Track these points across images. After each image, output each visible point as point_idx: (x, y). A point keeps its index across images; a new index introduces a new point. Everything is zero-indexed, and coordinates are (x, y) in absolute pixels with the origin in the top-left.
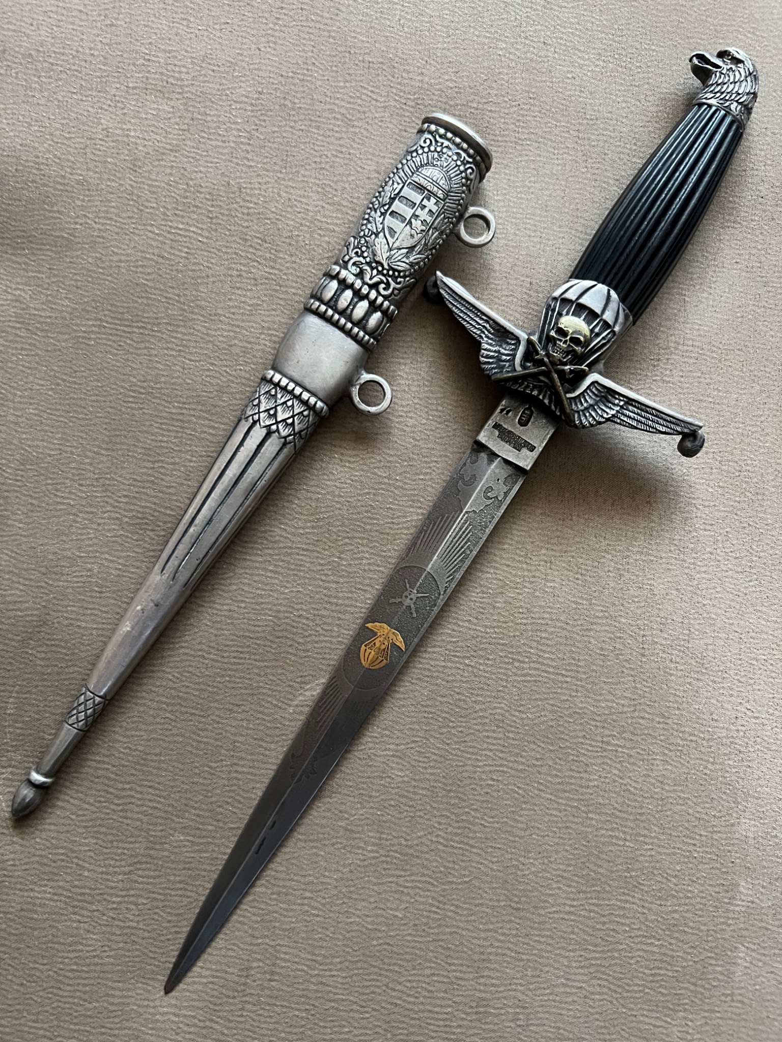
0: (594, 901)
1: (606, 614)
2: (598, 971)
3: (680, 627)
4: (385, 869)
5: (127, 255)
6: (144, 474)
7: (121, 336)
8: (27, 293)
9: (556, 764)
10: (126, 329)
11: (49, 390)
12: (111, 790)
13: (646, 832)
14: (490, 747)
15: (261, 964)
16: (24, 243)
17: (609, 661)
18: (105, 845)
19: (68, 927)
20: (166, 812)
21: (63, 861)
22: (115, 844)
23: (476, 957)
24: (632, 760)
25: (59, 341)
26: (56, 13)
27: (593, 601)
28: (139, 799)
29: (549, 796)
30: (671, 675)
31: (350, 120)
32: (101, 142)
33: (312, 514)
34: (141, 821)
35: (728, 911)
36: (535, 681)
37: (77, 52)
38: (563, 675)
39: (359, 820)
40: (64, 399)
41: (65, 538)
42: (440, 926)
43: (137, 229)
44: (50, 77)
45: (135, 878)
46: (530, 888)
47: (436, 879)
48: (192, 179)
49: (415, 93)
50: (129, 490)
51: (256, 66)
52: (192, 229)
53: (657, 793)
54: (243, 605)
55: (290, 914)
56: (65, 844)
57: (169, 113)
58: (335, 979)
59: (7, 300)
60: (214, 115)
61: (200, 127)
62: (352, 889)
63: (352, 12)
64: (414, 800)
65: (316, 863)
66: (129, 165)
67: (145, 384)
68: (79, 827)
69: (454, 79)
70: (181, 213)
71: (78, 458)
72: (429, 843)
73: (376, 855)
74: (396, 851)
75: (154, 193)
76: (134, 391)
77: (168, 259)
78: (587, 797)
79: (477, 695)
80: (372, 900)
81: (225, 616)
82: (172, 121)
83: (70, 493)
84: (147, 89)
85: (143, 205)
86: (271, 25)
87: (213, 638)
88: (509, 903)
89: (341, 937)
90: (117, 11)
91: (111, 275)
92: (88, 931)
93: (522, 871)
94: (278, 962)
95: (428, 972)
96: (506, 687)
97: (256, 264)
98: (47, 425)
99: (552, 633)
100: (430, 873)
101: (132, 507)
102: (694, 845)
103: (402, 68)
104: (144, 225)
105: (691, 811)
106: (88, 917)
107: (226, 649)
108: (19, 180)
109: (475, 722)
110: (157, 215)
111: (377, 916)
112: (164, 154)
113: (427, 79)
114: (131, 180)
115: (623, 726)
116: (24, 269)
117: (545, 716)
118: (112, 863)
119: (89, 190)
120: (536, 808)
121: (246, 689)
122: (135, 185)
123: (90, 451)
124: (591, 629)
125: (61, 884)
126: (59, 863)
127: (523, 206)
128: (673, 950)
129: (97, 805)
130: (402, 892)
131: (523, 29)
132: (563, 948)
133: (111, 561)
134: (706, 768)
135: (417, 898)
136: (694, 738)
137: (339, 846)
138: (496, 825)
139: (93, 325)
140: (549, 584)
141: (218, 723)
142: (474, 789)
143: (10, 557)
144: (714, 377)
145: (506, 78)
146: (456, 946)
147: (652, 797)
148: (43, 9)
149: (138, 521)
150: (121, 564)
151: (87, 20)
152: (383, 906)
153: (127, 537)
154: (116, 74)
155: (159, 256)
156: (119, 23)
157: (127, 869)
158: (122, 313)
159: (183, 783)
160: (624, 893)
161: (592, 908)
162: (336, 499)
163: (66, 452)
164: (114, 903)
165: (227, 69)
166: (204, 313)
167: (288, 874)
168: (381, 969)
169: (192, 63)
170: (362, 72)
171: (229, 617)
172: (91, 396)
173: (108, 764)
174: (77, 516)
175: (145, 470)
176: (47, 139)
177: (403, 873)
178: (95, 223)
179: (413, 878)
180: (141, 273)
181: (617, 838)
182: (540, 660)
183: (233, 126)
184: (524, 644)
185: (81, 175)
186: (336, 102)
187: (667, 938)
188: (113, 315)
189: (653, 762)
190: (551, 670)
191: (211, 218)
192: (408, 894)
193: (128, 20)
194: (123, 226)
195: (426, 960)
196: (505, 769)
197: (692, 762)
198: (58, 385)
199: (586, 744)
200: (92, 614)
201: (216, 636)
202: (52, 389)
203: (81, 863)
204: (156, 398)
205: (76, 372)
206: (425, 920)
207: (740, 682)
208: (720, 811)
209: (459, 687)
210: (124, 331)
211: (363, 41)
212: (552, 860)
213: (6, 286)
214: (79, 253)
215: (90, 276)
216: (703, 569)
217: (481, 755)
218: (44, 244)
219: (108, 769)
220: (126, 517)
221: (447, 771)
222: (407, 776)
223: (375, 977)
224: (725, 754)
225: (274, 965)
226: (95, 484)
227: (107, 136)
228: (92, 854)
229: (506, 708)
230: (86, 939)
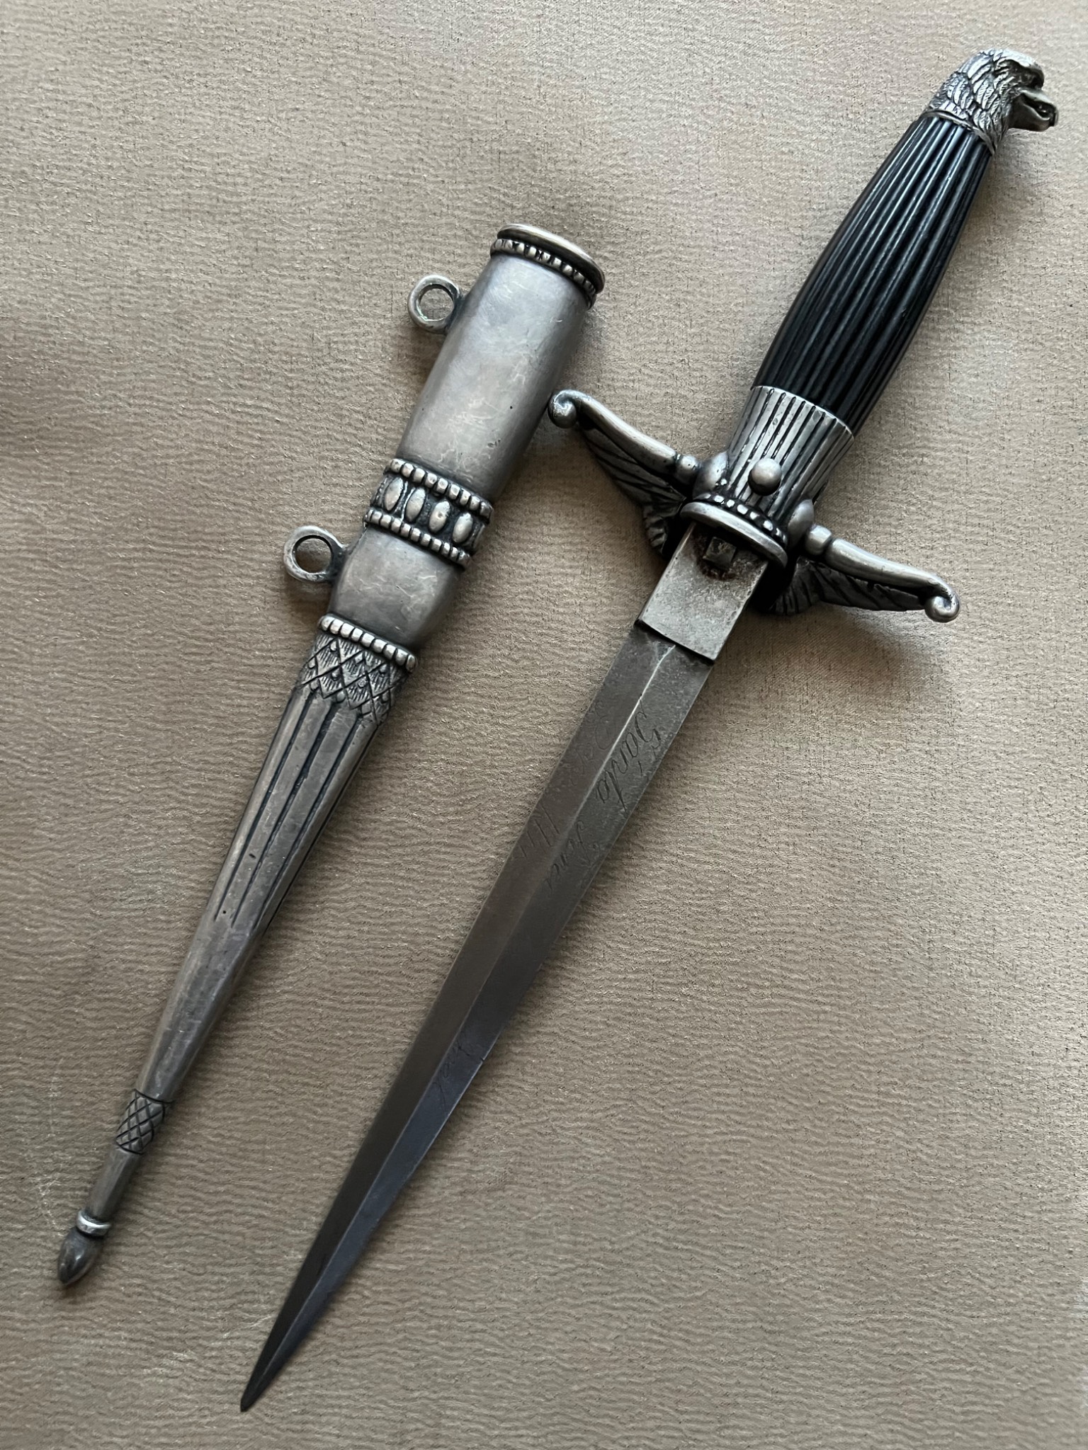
0: (879, 1316)
1: (876, 914)
2: (887, 1412)
3: (980, 927)
4: (584, 1285)
5: (177, 447)
6: (217, 753)
7: (175, 562)
8: (40, 510)
9: (815, 1126)
10: (181, 552)
11: (78, 644)
12: (199, 1194)
13: (947, 1216)
14: (722, 1107)
15: (420, 1426)
16: (32, 440)
17: (883, 979)
18: (195, 1271)
19: (151, 1384)
20: (276, 1221)
21: (140, 1294)
22: (210, 1268)
23: (716, 1401)
24: (921, 1117)
25: (88, 574)
26: (55, 109)
27: (857, 897)
28: (240, 1205)
29: (809, 1173)
30: (970, 994)
32: (130, 291)
33: (455, 795)
34: (243, 1235)
35: (1066, 1319)
36: (781, 1013)
37: (89, 164)
38: (819, 1003)
39: (545, 1218)
40: (101, 655)
41: (113, 850)
42: (664, 1360)
43: (188, 410)
44: (53, 203)
45: (240, 1313)
46: (788, 1302)
47: (656, 1295)
48: (260, 335)
49: (566, 190)
50: (199, 777)
51: (341, 169)
52: (265, 405)
53: (959, 1161)
54: (366, 928)
55: (456, 1354)
56: (142, 1272)
57: (223, 243)
58: (524, 1440)
59: (14, 521)
60: (285, 243)
61: (268, 261)
62: (540, 1315)
63: (471, 82)
64: (620, 1187)
65: (488, 1281)
66: (172, 320)
67: (212, 628)
68: (158, 1247)
69: (621, 163)
70: (249, 383)
71: (126, 737)
72: (644, 1245)
73: (572, 1266)
74: (598, 1260)
75: (209, 357)
76: (198, 638)
77: (233, 449)
78: (861, 1170)
79: (701, 1036)
80: (568, 1328)
81: (341, 945)
82: (228, 253)
83: (117, 786)
84: (189, 212)
85: (194, 376)
86: (359, 109)
87: (328, 977)
88: (759, 1324)
89: (527, 1382)
90: (140, 101)
91: (155, 477)
92: (181, 1390)
93: (775, 1278)
94: (443, 1421)
95: (651, 1424)
96: (741, 1023)
97: (357, 449)
98: (80, 694)
99: (801, 944)
100: (647, 1286)
101: (204, 801)
102: (1016, 1231)
103: (545, 156)
104: (198, 403)
105: (1008, 1184)
106: (179, 1369)
107: (346, 991)
108: (20, 351)
109: (699, 1074)
110: (214, 388)
111: (578, 1350)
112: (219, 301)
113: (582, 168)
114: (176, 341)
115: (906, 1070)
116: (34, 477)
117: (797, 1061)
118: (206, 1294)
119: (118, 360)
120: (790, 1189)
121: (378, 1045)
122: (181, 347)
123: (141, 726)
124: (855, 937)
125: (139, 1326)
126: (135, 1297)
127: (728, 342)
128: (991, 1378)
129: (182, 1216)
130: (611, 1315)
131: (715, 87)
132: (839, 1383)
133: (180, 877)
134: (1027, 1122)
135: (631, 1323)
136: (1008, 1082)
137: (519, 1256)
138: (735, 1216)
139: (135, 550)
140: (793, 876)
141: (341, 1094)
142: (702, 1168)
143: (41, 880)
144: (1011, 568)
145: (695, 157)
146: (690, 1386)
147: (953, 1167)
148: (37, 105)
149: (214, 819)
150: (194, 881)
151: (100, 118)
152: (584, 1337)
153: (201, 842)
154: (145, 193)
155: (221, 446)
156: (144, 118)
157: (228, 1302)
158: (175, 530)
159: (298, 1180)
160: (919, 1303)
161: (876, 1325)
162: (488, 771)
163: (108, 730)
164: (212, 1349)
165: (301, 176)
166: (288, 522)
167: (450, 1300)
168: (586, 1423)
169: (251, 169)
170: (489, 167)
171: (347, 947)
172: (137, 648)
173: (194, 1158)
174: (130, 817)
175: (218, 748)
176: (56, 292)
177: (609, 1289)
178: (130, 405)
179: (623, 1295)
180: (198, 471)
181: (907, 1227)
182: (786, 983)
183: (313, 256)
184: (762, 962)
185: (105, 339)
186: (457, 212)
187: (984, 1362)
188: (161, 533)
189: (950, 1117)
190: (802, 996)
191: (291, 388)
192: (618, 1318)
193: (156, 114)
194: (169, 407)
195: (648, 1408)
196: (744, 1138)
197: (1008, 1115)
198: (91, 636)
199: (857, 1097)
200: (158, 953)
201: (331, 973)
202: (83, 643)
203: (164, 1296)
204: (228, 645)
205: (115, 616)
206: (643, 1353)
207: (1069, 998)
208: (1050, 1182)
209: (674, 1027)
210: (179, 555)
211: (489, 123)
212: (818, 1261)
213: (12, 502)
214: (109, 449)
215: (126, 480)
216: (1011, 842)
217: (710, 1120)
218: (60, 440)
219: (192, 1166)
220: (197, 814)
221: (663, 1145)
222: (609, 1155)
223: (579, 1435)
224: (1053, 1102)
225: (438, 1425)
226: (152, 771)
227: (139, 282)
228: (178, 1284)
229: (741, 1053)
230: (178, 1400)
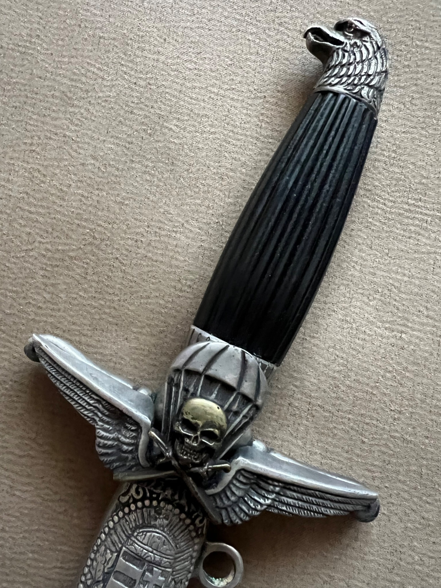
31: (70, 98)
